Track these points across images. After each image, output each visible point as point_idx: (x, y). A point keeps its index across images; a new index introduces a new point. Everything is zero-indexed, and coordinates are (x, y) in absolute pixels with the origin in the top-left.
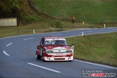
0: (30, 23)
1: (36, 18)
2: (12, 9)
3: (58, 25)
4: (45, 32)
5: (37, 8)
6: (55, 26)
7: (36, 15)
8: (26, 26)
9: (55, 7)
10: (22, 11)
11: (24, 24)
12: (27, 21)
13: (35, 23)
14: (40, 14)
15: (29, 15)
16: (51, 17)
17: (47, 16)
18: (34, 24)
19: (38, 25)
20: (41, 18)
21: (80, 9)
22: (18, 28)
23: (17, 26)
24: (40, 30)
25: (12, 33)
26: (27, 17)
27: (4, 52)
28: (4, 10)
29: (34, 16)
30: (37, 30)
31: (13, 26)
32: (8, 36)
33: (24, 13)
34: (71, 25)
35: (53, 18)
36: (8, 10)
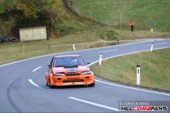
0: (67, 33)
1: (75, 27)
2: (38, 14)
3: (111, 36)
4: (91, 47)
5: (77, 9)
6: (106, 37)
7: (76, 21)
8: (61, 39)
9: (105, 7)
10: (55, 16)
11: (57, 36)
12: (62, 31)
13: (74, 33)
14: (82, 19)
15: (65, 21)
16: (99, 23)
17: (94, 21)
18: (73, 35)
19: (80, 36)
20: (83, 25)
21: (145, 8)
22: (49, 42)
23: (48, 39)
24: (82, 44)
25: (40, 51)
26: (62, 25)
27: (31, 81)
28: (26, 15)
29: (72, 23)
30: (78, 44)
31: (40, 40)
32: (33, 55)
33: (56, 19)
34: (131, 35)
35: (102, 25)
36: (32, 16)
